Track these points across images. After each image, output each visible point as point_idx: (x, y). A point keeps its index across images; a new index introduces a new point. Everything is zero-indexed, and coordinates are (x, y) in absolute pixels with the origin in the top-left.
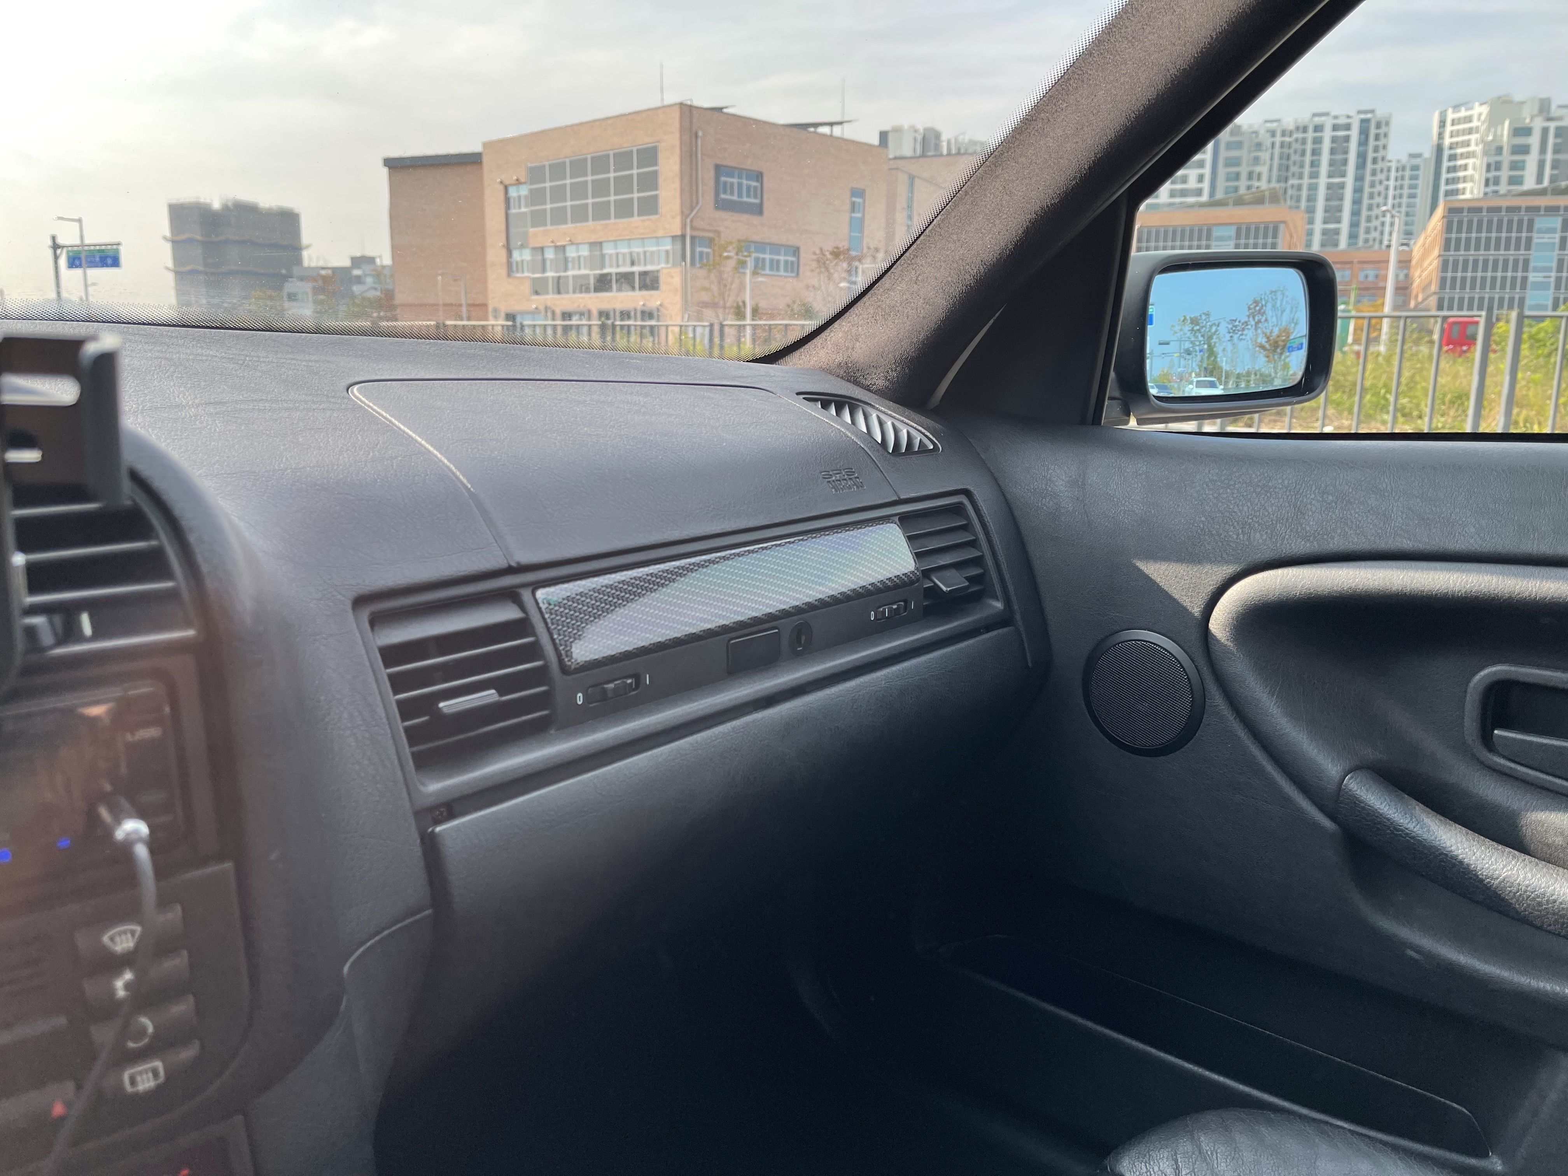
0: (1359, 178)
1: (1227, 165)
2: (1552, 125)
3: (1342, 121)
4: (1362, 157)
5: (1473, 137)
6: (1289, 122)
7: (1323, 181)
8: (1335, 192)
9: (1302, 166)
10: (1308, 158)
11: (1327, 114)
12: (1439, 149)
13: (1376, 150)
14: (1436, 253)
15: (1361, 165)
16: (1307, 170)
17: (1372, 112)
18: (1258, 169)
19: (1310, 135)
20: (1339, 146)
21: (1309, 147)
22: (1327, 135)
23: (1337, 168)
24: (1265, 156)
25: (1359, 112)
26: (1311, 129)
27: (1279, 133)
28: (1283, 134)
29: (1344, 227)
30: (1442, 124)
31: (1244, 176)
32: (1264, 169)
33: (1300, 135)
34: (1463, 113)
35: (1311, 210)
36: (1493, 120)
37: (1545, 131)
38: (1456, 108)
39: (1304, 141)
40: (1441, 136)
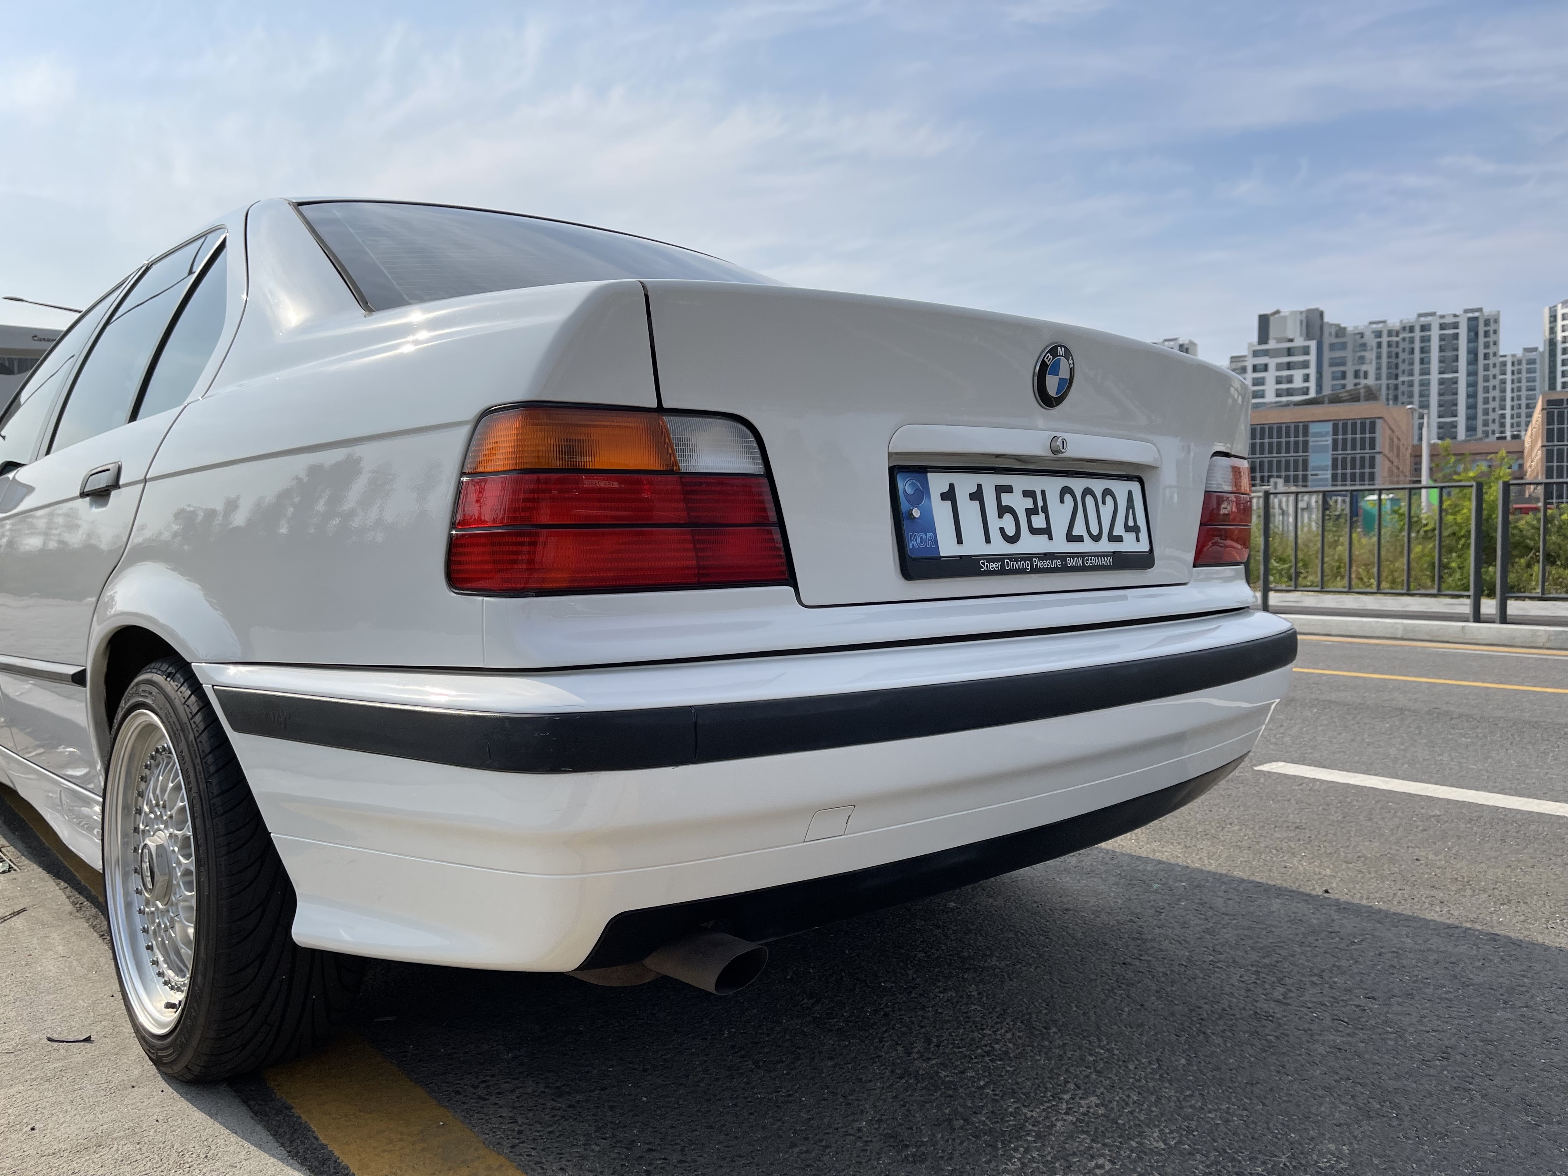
0: (1472, 374)
1: (1331, 365)
3: (1450, 320)
4: (1473, 354)
6: (1394, 322)
7: (1434, 377)
8: (1448, 388)
9: (1412, 364)
10: (1417, 355)
11: (1433, 314)
12: (1552, 343)
13: (1487, 346)
14: (1539, 444)
15: (1473, 360)
16: (1417, 367)
17: (1480, 310)
18: (1364, 368)
19: (1417, 334)
20: (1449, 343)
21: (1417, 346)
22: (1435, 334)
23: (1449, 364)
24: (1371, 355)
25: (1466, 311)
26: (1417, 329)
27: (1385, 334)
28: (1390, 333)
29: (1461, 420)
30: (1553, 318)
31: (1350, 375)
32: (1371, 368)
33: (1407, 335)
35: (1425, 405)
39: (1412, 340)
40: (1552, 330)
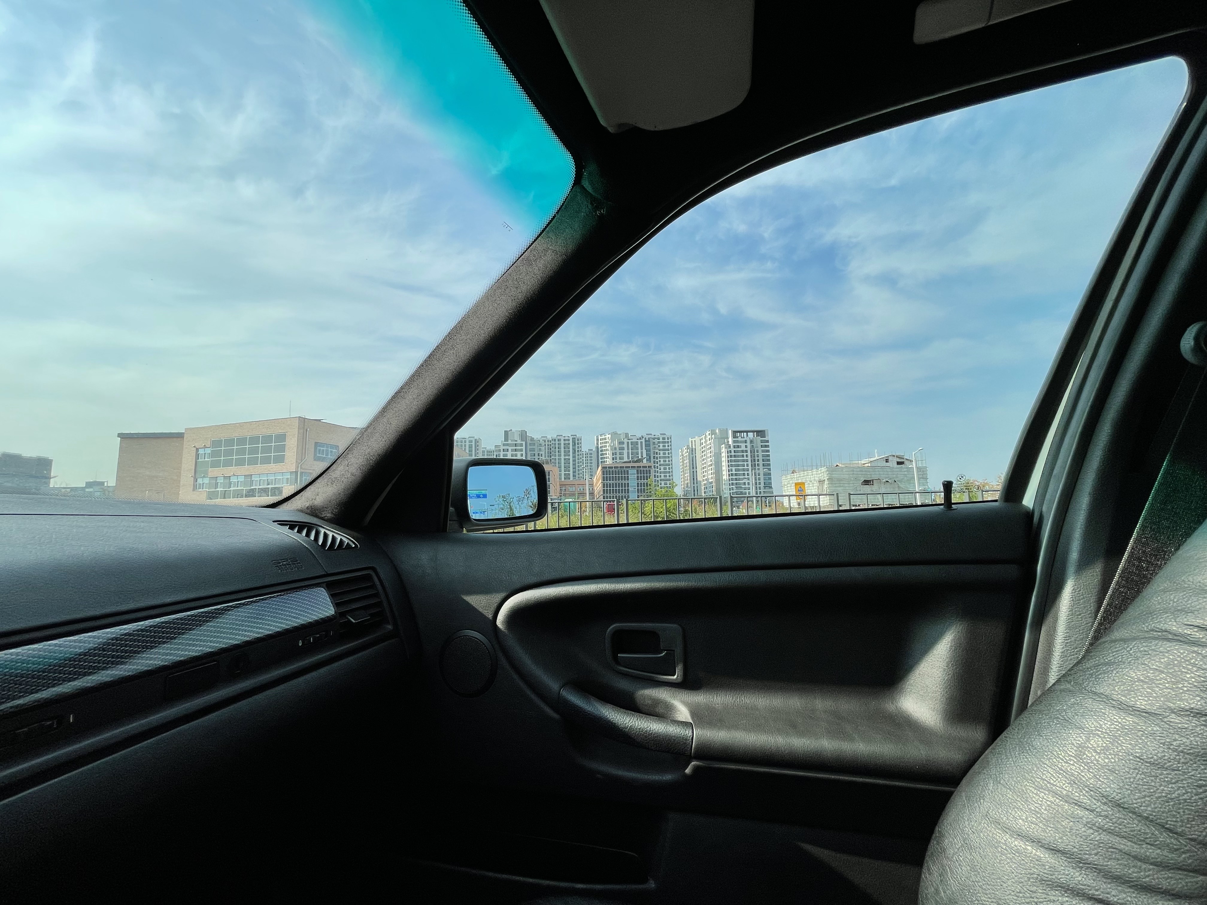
0: (574, 457)
1: (530, 451)
2: (630, 441)
3: (567, 438)
4: (574, 450)
5: (607, 444)
6: (549, 437)
7: (563, 457)
8: (567, 461)
9: (555, 452)
10: (557, 450)
11: (562, 436)
12: (597, 448)
13: (578, 448)
14: (600, 481)
15: (574, 452)
16: (557, 453)
17: (576, 435)
18: (541, 453)
19: (557, 442)
20: (566, 446)
21: (557, 446)
22: (562, 442)
23: (567, 453)
24: (543, 448)
25: (572, 435)
26: (557, 440)
27: (547, 441)
28: (548, 441)
29: (571, 473)
30: (598, 440)
31: (536, 455)
32: (543, 453)
33: (554, 442)
34: (603, 437)
35: (560, 467)
36: (613, 439)
37: (628, 443)
38: (601, 435)
39: (555, 444)
40: (597, 444)
